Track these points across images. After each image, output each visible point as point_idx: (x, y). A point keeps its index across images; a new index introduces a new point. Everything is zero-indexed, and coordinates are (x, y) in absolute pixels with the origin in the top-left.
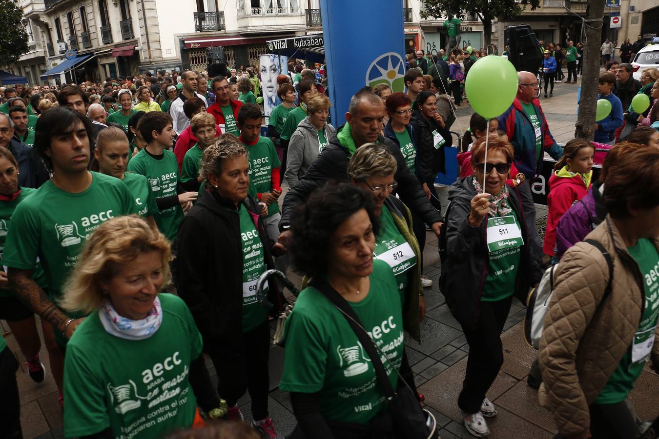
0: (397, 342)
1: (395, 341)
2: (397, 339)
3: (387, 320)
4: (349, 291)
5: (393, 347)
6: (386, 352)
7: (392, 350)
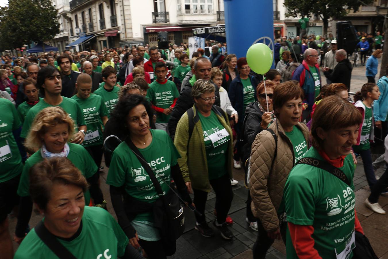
0: (165, 169)
1: (163, 168)
2: (164, 167)
3: (160, 158)
4: (140, 143)
5: (162, 171)
6: (158, 173)
7: (161, 172)
